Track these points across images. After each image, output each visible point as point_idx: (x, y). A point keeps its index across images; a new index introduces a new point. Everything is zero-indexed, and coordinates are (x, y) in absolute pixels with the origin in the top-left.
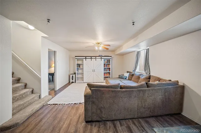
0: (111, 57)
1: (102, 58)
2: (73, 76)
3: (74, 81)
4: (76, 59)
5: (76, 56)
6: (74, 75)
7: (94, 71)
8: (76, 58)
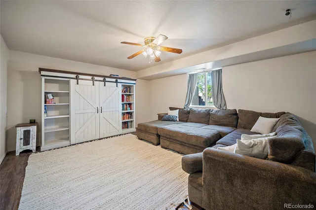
0: (135, 80)
1: (119, 80)
2: (27, 134)
3: (32, 146)
4: (43, 78)
5: (41, 70)
6: (33, 129)
7: (100, 111)
8: (43, 73)
